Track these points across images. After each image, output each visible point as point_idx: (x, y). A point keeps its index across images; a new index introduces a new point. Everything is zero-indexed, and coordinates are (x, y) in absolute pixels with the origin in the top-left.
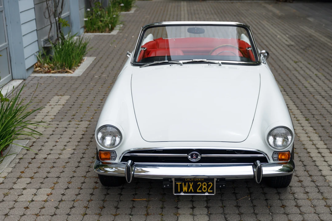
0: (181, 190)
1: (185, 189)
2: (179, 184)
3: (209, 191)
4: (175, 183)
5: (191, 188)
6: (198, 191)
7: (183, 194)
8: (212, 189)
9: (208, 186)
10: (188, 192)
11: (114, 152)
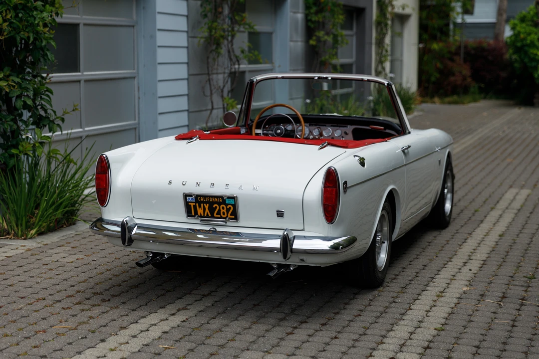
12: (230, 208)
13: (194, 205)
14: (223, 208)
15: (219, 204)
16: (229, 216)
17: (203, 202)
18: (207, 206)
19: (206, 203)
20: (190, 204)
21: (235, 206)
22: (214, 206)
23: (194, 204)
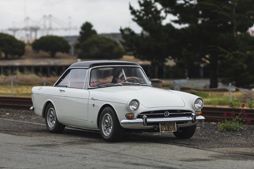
0: (163, 130)
1: (164, 129)
2: (162, 127)
3: (174, 130)
4: (161, 127)
5: (167, 128)
6: (169, 130)
7: (164, 132)
8: (175, 128)
9: (173, 128)
10: (166, 131)
11: (134, 114)
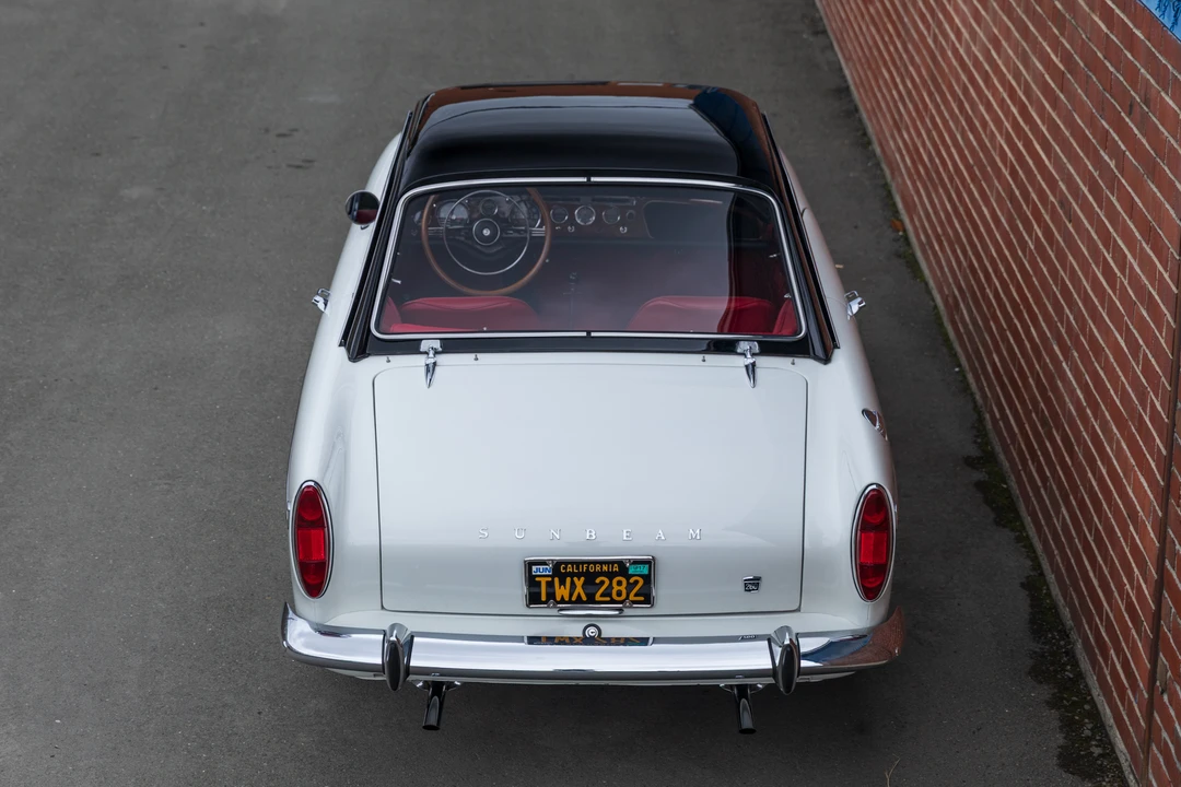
12: (636, 582)
13: (547, 582)
14: (619, 583)
15: (611, 575)
16: (632, 597)
17: (572, 575)
18: (579, 582)
19: (579, 575)
20: (537, 579)
21: (648, 579)
22: (598, 581)
23: (550, 579)
